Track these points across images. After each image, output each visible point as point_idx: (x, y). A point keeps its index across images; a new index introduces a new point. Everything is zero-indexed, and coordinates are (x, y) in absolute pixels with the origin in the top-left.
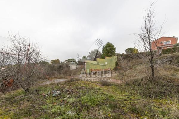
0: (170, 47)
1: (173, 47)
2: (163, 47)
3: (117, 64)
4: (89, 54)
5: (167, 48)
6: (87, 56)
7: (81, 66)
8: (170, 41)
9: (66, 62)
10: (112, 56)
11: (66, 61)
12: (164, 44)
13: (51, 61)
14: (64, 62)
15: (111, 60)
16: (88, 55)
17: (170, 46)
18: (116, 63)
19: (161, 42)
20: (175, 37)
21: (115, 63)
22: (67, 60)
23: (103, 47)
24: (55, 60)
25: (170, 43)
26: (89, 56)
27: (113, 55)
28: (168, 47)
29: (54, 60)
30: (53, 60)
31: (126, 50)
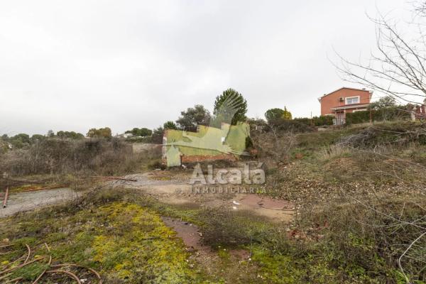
0: (361, 110)
1: (365, 110)
2: (346, 109)
3: (249, 143)
4: (182, 117)
5: (354, 111)
6: (177, 122)
7: (157, 145)
8: (359, 97)
9: (128, 134)
10: (238, 123)
11: (128, 132)
12: (346, 103)
13: (90, 131)
14: (122, 136)
15: (236, 132)
16: (177, 119)
17: (359, 108)
18: (246, 139)
19: (341, 99)
20: (367, 90)
21: (244, 141)
22: (130, 130)
23: (218, 98)
24: (101, 129)
25: (359, 102)
26: (180, 121)
27: (241, 121)
28: (355, 109)
29: (98, 128)
30: (94, 130)
31: (268, 112)
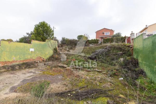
1: (111, 38)
2: (105, 37)
12: (105, 35)
15: (45, 45)
18: (55, 49)
19: (103, 33)
20: (112, 30)
25: (109, 34)
28: (108, 37)
